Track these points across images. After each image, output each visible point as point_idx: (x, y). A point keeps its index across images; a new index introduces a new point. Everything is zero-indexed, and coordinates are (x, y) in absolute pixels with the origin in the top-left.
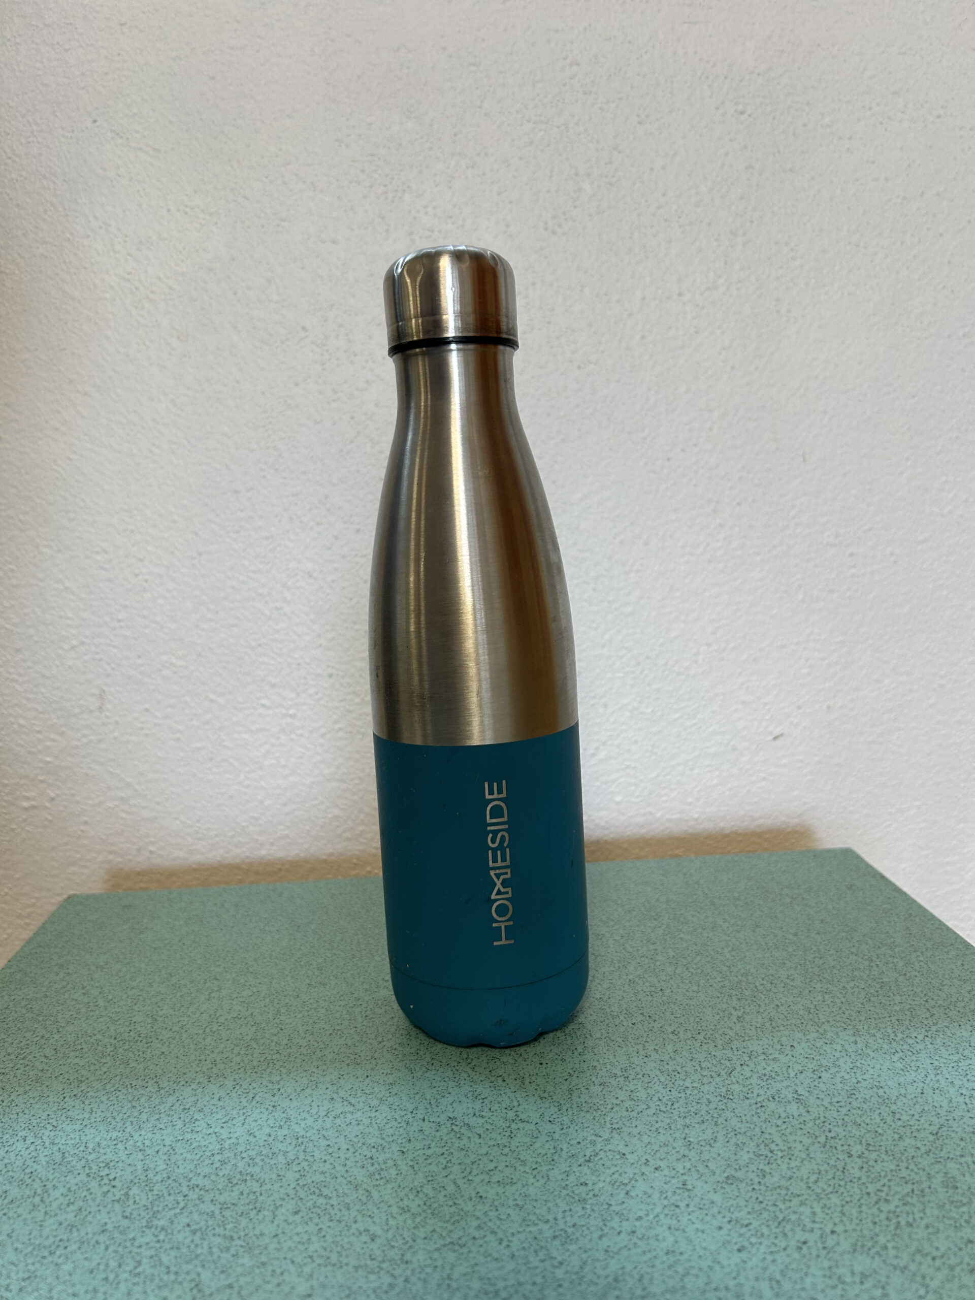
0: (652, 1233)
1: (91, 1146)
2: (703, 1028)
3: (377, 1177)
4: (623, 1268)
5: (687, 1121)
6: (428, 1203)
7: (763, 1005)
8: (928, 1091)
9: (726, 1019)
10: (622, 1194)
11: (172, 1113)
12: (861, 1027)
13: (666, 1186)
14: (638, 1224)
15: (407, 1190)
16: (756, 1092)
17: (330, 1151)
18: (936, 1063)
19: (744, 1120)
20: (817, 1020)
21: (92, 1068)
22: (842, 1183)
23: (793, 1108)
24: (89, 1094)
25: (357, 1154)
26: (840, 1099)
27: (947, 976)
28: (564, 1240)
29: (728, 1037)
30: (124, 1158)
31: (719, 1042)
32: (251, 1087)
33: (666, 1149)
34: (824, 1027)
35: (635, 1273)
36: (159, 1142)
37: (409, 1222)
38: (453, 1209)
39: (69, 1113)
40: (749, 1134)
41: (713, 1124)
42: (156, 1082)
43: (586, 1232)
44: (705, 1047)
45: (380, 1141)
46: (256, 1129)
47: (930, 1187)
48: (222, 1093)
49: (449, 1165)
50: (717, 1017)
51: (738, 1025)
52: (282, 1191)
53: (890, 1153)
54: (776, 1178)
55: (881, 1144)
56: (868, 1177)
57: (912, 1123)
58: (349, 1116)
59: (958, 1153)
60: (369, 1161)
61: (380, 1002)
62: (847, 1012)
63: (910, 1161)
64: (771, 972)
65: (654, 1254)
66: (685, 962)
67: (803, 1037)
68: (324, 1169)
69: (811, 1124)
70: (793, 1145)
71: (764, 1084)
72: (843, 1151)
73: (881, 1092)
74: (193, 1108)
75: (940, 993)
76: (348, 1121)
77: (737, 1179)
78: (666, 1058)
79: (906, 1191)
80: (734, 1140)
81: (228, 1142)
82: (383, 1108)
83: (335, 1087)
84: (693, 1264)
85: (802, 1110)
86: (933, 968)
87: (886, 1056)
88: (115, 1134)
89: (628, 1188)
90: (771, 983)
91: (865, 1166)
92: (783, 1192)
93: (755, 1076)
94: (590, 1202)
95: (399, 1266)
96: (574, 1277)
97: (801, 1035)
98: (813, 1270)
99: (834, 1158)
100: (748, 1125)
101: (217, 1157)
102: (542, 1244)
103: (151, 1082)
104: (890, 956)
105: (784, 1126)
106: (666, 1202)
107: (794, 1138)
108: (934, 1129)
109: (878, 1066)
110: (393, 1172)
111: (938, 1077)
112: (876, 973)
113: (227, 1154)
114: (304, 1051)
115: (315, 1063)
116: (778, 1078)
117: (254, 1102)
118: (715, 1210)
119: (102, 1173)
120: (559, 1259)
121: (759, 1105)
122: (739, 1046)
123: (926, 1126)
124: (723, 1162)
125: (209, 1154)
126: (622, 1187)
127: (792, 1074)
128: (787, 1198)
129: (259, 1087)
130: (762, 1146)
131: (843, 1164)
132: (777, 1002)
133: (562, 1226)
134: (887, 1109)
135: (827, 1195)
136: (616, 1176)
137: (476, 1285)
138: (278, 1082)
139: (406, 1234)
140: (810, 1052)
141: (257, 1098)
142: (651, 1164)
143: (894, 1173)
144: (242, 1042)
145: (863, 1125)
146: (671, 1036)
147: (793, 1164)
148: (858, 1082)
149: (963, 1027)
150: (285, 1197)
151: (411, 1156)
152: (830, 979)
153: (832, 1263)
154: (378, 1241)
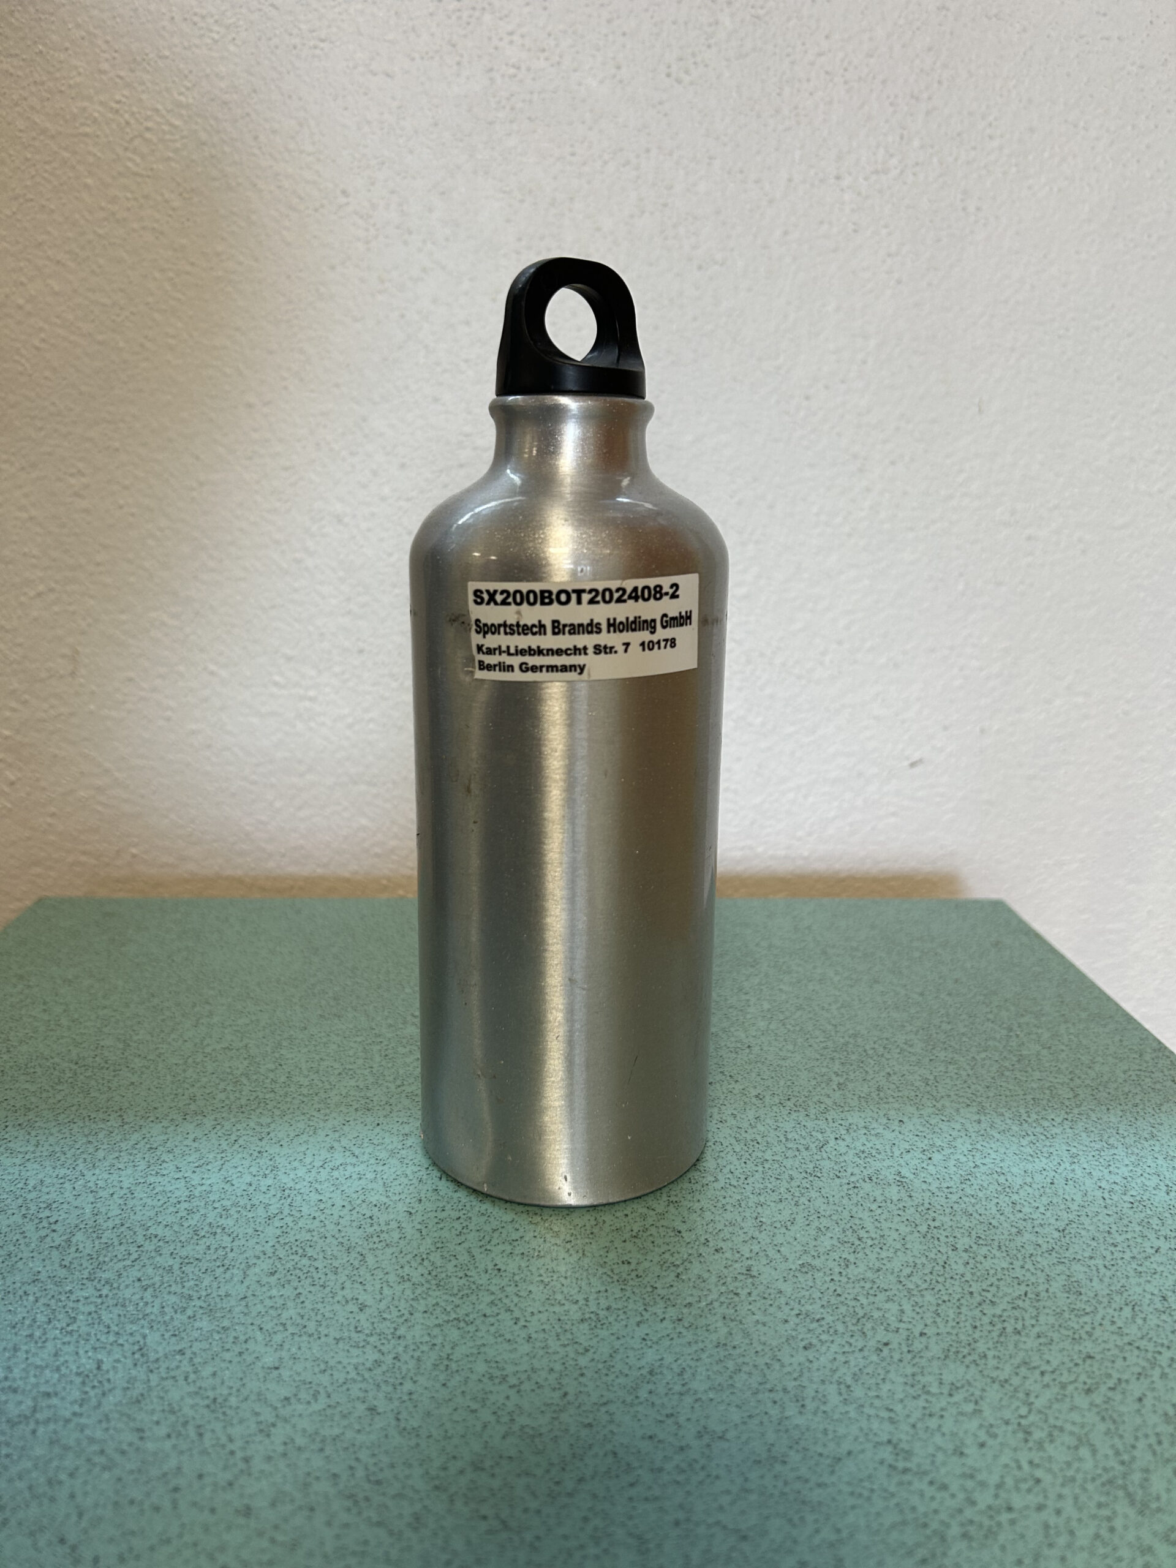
0: (702, 1322)
1: (32, 1183)
2: (795, 1093)
3: (376, 1239)
4: (662, 1359)
5: (762, 1199)
6: (434, 1273)
7: (871, 1072)
8: (1060, 1181)
9: (823, 1085)
10: (673, 1275)
11: (135, 1152)
12: (988, 1105)
13: (725, 1271)
14: (685, 1310)
15: (409, 1257)
16: (850, 1170)
17: (322, 1206)
18: (1074, 1150)
19: (831, 1202)
20: (935, 1094)
21: (44, 1095)
22: (940, 1279)
23: (893, 1192)
24: (37, 1125)
25: (353, 1212)
26: (951, 1184)
27: (1100, 1053)
28: (593, 1324)
29: (823, 1106)
30: (71, 1199)
31: (812, 1111)
32: (234, 1129)
33: (731, 1229)
34: (942, 1102)
35: (674, 1366)
36: (115, 1183)
37: (408, 1292)
38: (463, 1281)
39: (10, 1145)
40: (834, 1217)
41: (793, 1203)
42: (120, 1116)
43: (622, 1317)
44: (794, 1115)
45: (384, 1200)
46: (234, 1176)
47: (1047, 1291)
48: (199, 1133)
49: (465, 1231)
50: (814, 1082)
51: (838, 1094)
52: (259, 1248)
53: (1004, 1248)
54: (862, 1268)
55: (995, 1237)
56: (973, 1274)
57: (1035, 1216)
58: (350, 1168)
59: (1087, 1254)
60: (369, 1220)
61: (404, 1041)
62: (973, 1087)
63: (1027, 1260)
64: (885, 1035)
65: (701, 1345)
66: (781, 1017)
67: (916, 1112)
68: (312, 1227)
69: (913, 1210)
70: (887, 1232)
71: (861, 1162)
72: (947, 1243)
73: (1002, 1179)
74: (161, 1148)
75: (1089, 1071)
76: (348, 1174)
77: (813, 1267)
78: (746, 1125)
79: (1016, 1294)
80: (816, 1223)
81: (200, 1188)
82: (394, 1161)
83: (337, 1135)
84: (747, 1360)
85: (903, 1194)
86: (1084, 1042)
87: (1014, 1139)
88: (62, 1172)
89: (680, 1270)
90: (885, 1048)
91: (971, 1261)
92: (868, 1285)
93: (851, 1152)
94: (631, 1283)
95: (389, 1341)
96: (600, 1366)
97: (912, 1109)
98: (892, 1375)
99: (934, 1251)
100: (836, 1208)
101: (185, 1205)
102: (567, 1327)
103: (114, 1116)
104: (1035, 1026)
105: (879, 1211)
106: (723, 1289)
107: (889, 1225)
108: (1061, 1225)
109: (1003, 1150)
110: (396, 1235)
111: (1073, 1166)
112: (1014, 1044)
113: (196, 1202)
114: (305, 1091)
115: (317, 1106)
116: (880, 1157)
117: (237, 1146)
118: (783, 1300)
119: (41, 1215)
120: (586, 1344)
121: (852, 1185)
122: (836, 1116)
123: (1053, 1221)
124: (799, 1248)
125: (175, 1201)
126: (672, 1268)
127: (897, 1153)
128: (872, 1292)
129: (245, 1129)
130: (849, 1233)
131: (944, 1258)
132: (888, 1070)
133: (593, 1308)
134: (1007, 1199)
135: (920, 1291)
136: (667, 1256)
137: (481, 1367)
138: (268, 1125)
139: (403, 1305)
140: (921, 1129)
141: (241, 1142)
142: (711, 1244)
143: (1006, 1272)
144: (230, 1077)
145: (975, 1214)
146: (754, 1100)
147: (884, 1254)
148: (976, 1166)
149: (1112, 1111)
150: (261, 1255)
151: (419, 1218)
152: (957, 1047)
153: (915, 1370)
154: (368, 1311)
